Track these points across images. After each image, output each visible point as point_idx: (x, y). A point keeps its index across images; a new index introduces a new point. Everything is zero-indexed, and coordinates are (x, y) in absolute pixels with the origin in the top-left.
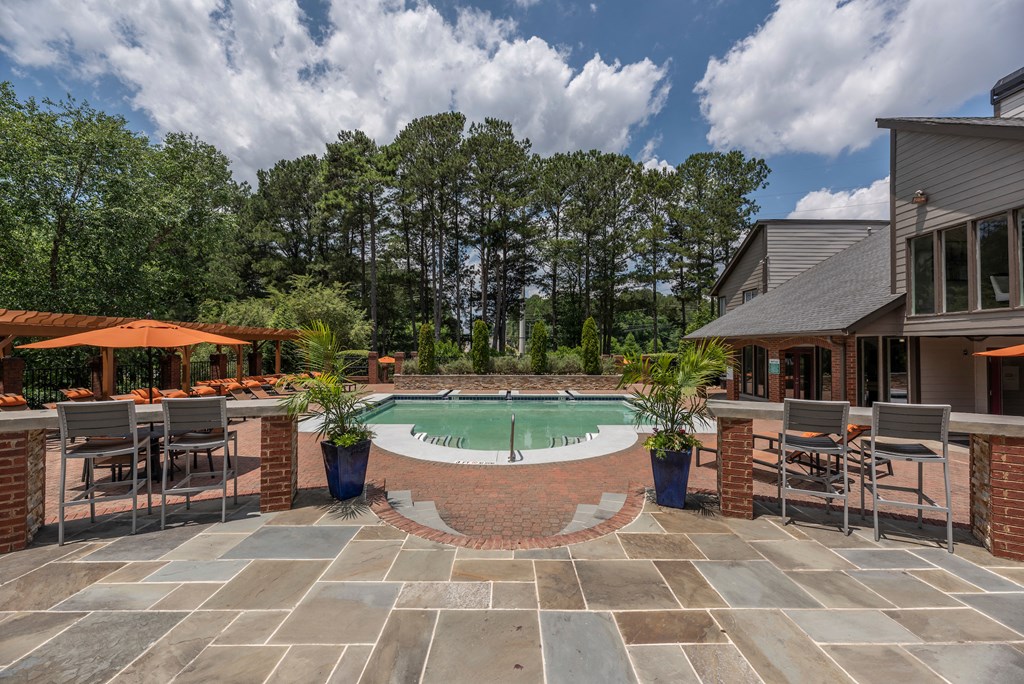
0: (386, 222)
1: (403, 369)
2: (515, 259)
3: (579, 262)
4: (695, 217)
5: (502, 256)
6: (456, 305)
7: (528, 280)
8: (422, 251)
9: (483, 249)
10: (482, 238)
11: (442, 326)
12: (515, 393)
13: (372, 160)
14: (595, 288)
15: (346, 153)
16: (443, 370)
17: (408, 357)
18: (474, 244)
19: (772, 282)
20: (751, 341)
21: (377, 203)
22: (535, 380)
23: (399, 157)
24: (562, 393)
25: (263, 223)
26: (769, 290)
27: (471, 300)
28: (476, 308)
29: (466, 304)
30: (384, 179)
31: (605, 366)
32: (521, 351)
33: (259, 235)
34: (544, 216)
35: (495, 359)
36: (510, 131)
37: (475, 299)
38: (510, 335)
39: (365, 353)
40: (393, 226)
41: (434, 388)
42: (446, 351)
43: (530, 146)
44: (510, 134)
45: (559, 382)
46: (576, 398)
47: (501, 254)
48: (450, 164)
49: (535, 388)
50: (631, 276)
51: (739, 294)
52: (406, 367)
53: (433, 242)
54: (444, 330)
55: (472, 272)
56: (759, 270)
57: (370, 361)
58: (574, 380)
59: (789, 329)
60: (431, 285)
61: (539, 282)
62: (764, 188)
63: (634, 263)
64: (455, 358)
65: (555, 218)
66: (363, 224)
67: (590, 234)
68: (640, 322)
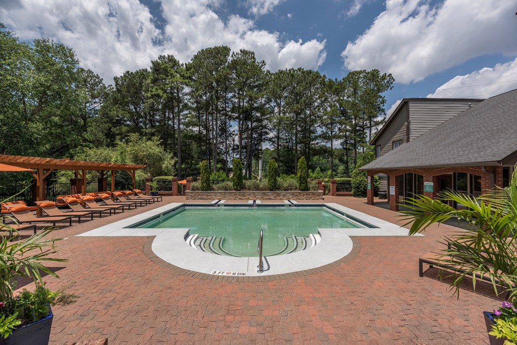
0: (186, 106)
1: (191, 187)
2: (257, 127)
3: (292, 128)
4: (354, 105)
5: (250, 126)
6: (225, 153)
7: (264, 139)
8: (206, 122)
9: (240, 121)
10: (239, 115)
11: (217, 163)
12: (258, 202)
13: (178, 71)
14: (300, 143)
15: (163, 66)
16: (215, 188)
17: (195, 180)
18: (234, 119)
19: (412, 135)
20: (409, 170)
21: (181, 95)
22: (270, 194)
23: (193, 69)
24: (287, 202)
25: (117, 106)
26: (410, 140)
27: (233, 149)
28: (236, 154)
29: (231, 152)
30: (184, 81)
31: (311, 186)
32: (260, 177)
33: (115, 113)
34: (272, 104)
35: (246, 181)
36: (254, 56)
37: (235, 149)
38: (254, 168)
39: (170, 178)
40: (190, 108)
41: (210, 199)
42: (219, 177)
43: (265, 64)
44: (254, 58)
45: (284, 196)
46: (296, 206)
47: (249, 123)
48: (221, 73)
49: (270, 199)
50: (320, 136)
51: (390, 143)
52: (193, 186)
53: (212, 118)
54: (219, 166)
55: (234, 135)
56: (404, 128)
57: (173, 183)
58: (293, 194)
59: (442, 163)
60: (211, 141)
61: (270, 140)
62: (391, 89)
63: (321, 129)
64: (223, 181)
65: (279, 105)
66: (173, 107)
67: (298, 114)
68: (320, 162)
